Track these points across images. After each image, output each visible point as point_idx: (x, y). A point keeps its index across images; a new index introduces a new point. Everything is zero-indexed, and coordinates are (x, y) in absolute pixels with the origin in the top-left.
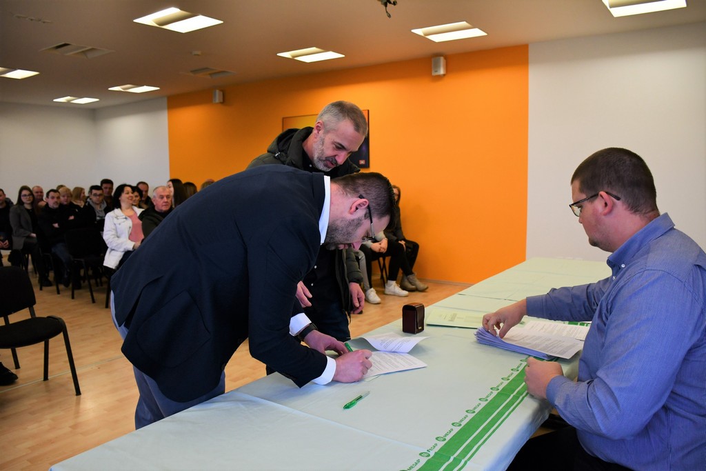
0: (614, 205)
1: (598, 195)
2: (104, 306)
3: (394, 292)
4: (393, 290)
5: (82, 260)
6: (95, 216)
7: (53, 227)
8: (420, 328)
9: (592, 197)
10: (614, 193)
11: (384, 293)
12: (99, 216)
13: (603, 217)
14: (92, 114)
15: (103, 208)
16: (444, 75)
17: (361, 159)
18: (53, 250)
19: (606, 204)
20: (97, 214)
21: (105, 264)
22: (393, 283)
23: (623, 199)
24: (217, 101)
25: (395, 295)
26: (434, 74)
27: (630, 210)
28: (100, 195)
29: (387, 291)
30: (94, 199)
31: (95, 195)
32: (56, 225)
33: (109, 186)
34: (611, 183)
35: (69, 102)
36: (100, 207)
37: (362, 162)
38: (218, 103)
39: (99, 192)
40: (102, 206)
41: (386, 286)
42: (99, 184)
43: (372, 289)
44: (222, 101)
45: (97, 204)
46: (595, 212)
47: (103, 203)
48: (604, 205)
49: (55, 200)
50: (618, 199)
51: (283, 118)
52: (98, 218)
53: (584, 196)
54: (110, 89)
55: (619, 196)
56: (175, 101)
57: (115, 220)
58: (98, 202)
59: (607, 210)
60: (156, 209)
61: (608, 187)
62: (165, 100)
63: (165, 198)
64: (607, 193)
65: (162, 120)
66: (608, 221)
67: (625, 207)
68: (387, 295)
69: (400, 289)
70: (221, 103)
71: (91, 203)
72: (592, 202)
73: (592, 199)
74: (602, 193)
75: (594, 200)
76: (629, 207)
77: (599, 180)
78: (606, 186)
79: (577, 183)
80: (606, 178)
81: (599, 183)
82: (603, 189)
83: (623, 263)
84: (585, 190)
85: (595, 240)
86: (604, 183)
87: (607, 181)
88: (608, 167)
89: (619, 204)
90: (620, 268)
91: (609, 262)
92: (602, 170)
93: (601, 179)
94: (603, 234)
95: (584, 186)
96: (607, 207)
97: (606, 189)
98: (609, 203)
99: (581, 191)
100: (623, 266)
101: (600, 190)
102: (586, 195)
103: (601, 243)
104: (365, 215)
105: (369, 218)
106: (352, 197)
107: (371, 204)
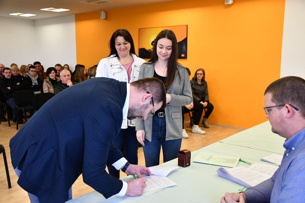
0: (294, 113)
1: (284, 105)
3: (197, 132)
4: (197, 130)
5: (23, 108)
6: (32, 83)
7: (8, 89)
8: (188, 164)
9: (280, 106)
10: (295, 106)
11: (191, 132)
12: (34, 83)
14: (33, 22)
15: (36, 79)
16: (232, 4)
17: (182, 54)
18: (7, 102)
19: (289, 111)
20: (33, 82)
22: (197, 126)
23: (300, 109)
24: (103, 18)
25: (197, 133)
26: (226, 4)
27: (303, 117)
28: (35, 71)
29: (193, 131)
30: (32, 73)
31: (32, 71)
32: (9, 88)
34: (294, 100)
35: (18, 15)
36: (35, 78)
38: (103, 19)
39: (34, 70)
41: (193, 128)
43: (184, 129)
44: (105, 18)
45: (33, 76)
46: (281, 116)
47: (36, 76)
48: (287, 112)
49: (8, 74)
50: (297, 109)
51: (139, 29)
52: (33, 84)
53: (274, 105)
54: (41, 10)
55: (298, 108)
56: (80, 17)
58: (34, 75)
59: (290, 115)
60: (62, 82)
61: (292, 102)
62: (73, 17)
63: (67, 77)
64: (290, 105)
66: (289, 122)
67: (300, 115)
68: (193, 133)
69: (201, 130)
70: (105, 19)
71: (29, 75)
72: (280, 109)
74: (287, 105)
76: (303, 114)
77: (286, 97)
78: (291, 101)
79: (270, 96)
80: (291, 96)
81: (286, 98)
82: (288, 102)
83: (293, 147)
84: (275, 101)
85: (278, 131)
86: (289, 99)
87: (291, 99)
88: (293, 90)
89: (297, 113)
90: (291, 150)
91: (285, 146)
92: (289, 91)
93: (287, 97)
94: (284, 129)
95: (276, 98)
96: (290, 114)
97: (290, 103)
98: (291, 111)
99: (273, 101)
100: (293, 149)
101: (286, 103)
102: (276, 104)
103: (281, 133)
104: (150, 102)
105: (152, 104)
106: (143, 93)
107: (154, 97)
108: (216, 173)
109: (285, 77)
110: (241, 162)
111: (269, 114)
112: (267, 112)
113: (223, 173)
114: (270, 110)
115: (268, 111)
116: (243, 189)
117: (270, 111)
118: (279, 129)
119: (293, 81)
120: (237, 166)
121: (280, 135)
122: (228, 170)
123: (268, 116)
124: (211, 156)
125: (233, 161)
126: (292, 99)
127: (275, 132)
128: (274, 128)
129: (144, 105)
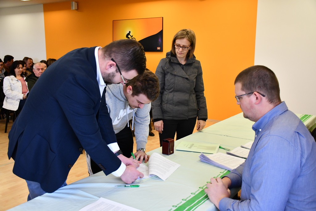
0: (261, 99)
1: (253, 93)
2: (4, 131)
9: (249, 94)
10: (262, 93)
13: (255, 105)
15: (3, 73)
17: (158, 47)
19: (257, 98)
21: (3, 107)
23: (266, 96)
24: (74, 9)
27: (269, 102)
34: (260, 87)
36: (2, 72)
37: (159, 48)
40: (3, 71)
46: (251, 102)
47: (3, 70)
48: (256, 99)
50: (264, 96)
51: (113, 21)
53: (244, 93)
55: (264, 94)
56: (48, 8)
57: (11, 81)
60: (35, 75)
61: (259, 89)
62: (42, 6)
64: (258, 92)
65: (40, 18)
66: (257, 107)
67: (267, 100)
70: (76, 10)
72: (249, 96)
73: (249, 95)
74: (255, 93)
75: (250, 96)
76: (269, 100)
77: (254, 85)
78: (258, 89)
79: (239, 85)
80: (258, 84)
81: (254, 87)
82: (256, 90)
83: (260, 129)
84: (245, 90)
85: (248, 116)
86: (257, 87)
87: (258, 86)
88: (259, 78)
89: (264, 99)
90: (259, 131)
91: (253, 128)
92: (256, 80)
93: (255, 85)
94: (253, 114)
95: (244, 87)
96: (258, 100)
97: (257, 91)
98: (259, 98)
99: (243, 89)
100: (260, 130)
101: (254, 91)
102: (246, 92)
103: (251, 118)
104: (116, 70)
105: (119, 72)
106: (107, 60)
107: (119, 65)
111: (240, 101)
112: (238, 100)
114: (240, 98)
115: (239, 98)
117: (241, 99)
118: (249, 114)
119: (258, 70)
121: (251, 120)
123: (239, 103)
126: (259, 87)
127: (246, 117)
128: (245, 113)
129: (110, 74)
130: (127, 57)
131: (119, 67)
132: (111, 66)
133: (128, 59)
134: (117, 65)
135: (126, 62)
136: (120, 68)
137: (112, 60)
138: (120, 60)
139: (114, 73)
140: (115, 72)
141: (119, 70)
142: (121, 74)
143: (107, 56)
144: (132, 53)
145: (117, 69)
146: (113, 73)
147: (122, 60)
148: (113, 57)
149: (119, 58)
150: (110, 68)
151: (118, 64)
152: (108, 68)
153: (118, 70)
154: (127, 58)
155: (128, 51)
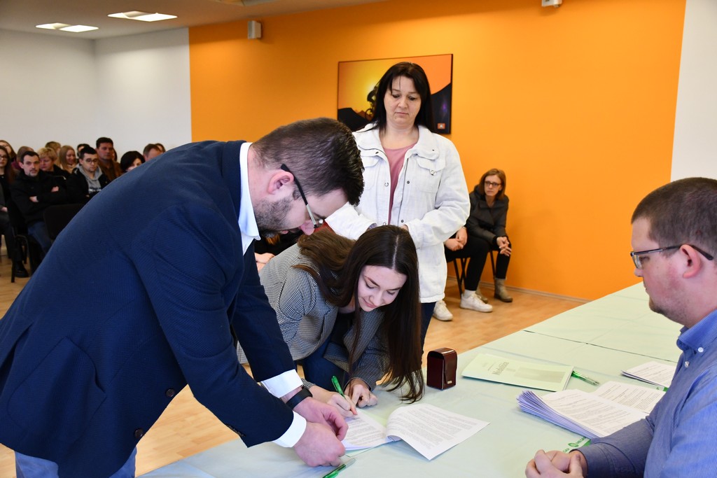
0: (702, 265)
1: (679, 247)
3: (473, 306)
4: (471, 303)
7: (31, 201)
8: (450, 382)
9: (669, 248)
10: (705, 248)
11: (459, 306)
12: (92, 188)
13: (684, 280)
14: (91, 46)
15: (97, 178)
17: (440, 122)
18: (30, 231)
19: (690, 262)
20: (90, 185)
22: (472, 294)
24: (253, 36)
25: (473, 309)
26: (544, 4)
28: (94, 161)
29: (463, 304)
31: (89, 160)
32: (34, 199)
33: (108, 145)
34: (702, 234)
35: (57, 29)
36: (94, 175)
37: (441, 126)
38: (254, 39)
39: (93, 157)
40: (96, 174)
41: (463, 297)
42: (94, 146)
44: (259, 36)
45: (91, 172)
47: (98, 171)
48: (686, 263)
50: (709, 257)
51: (339, 62)
52: (91, 190)
54: (109, 16)
56: (200, 34)
58: (92, 170)
59: (692, 270)
61: (697, 239)
62: (185, 34)
64: (693, 247)
65: (182, 58)
66: (690, 286)
68: (464, 308)
69: (481, 302)
70: (258, 39)
71: (81, 170)
72: (668, 256)
73: (667, 252)
74: (686, 247)
75: (670, 255)
77: (684, 227)
78: (694, 237)
79: (644, 224)
80: (696, 226)
81: (682, 231)
82: (689, 241)
83: (701, 346)
84: (658, 237)
85: (664, 308)
86: (691, 233)
87: (695, 231)
88: (699, 210)
89: (709, 264)
90: (696, 352)
91: (680, 343)
92: (690, 213)
93: (686, 228)
94: (679, 302)
95: (658, 231)
96: (692, 267)
97: (692, 242)
98: (695, 262)
99: (652, 236)
100: (701, 350)
101: (684, 242)
102: (660, 244)
103: (672, 313)
104: (294, 193)
105: (301, 197)
106: (271, 169)
107: (300, 178)
108: (517, 404)
109: (681, 181)
110: (574, 379)
111: (643, 268)
112: (639, 263)
113: (531, 405)
114: (645, 258)
115: (641, 259)
116: (579, 442)
117: (645, 261)
118: (667, 303)
119: (700, 189)
120: (566, 387)
121: (670, 318)
122: (545, 398)
123: (640, 272)
124: (506, 364)
125: (556, 377)
126: (697, 233)
127: (656, 308)
128: (656, 301)
129: (277, 204)
130: (322, 156)
131: (302, 185)
132: (281, 184)
133: (324, 162)
134: (296, 181)
135: (318, 170)
136: (304, 188)
137: (284, 168)
138: (304, 167)
139: (288, 202)
140: (292, 198)
141: (300, 192)
142: (306, 203)
143: (270, 160)
144: (333, 148)
145: (297, 189)
146: (285, 201)
147: (309, 166)
148: (285, 161)
149: (301, 160)
150: (278, 188)
151: (298, 177)
152: (274, 190)
153: (298, 193)
154: (321, 159)
155: (322, 142)
